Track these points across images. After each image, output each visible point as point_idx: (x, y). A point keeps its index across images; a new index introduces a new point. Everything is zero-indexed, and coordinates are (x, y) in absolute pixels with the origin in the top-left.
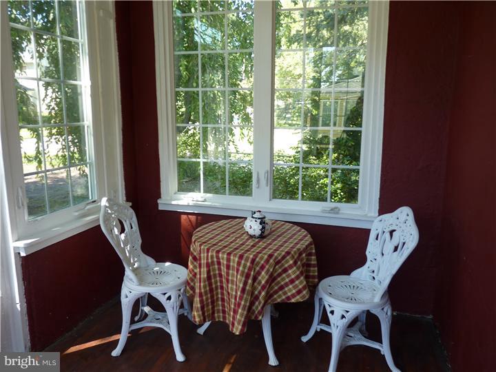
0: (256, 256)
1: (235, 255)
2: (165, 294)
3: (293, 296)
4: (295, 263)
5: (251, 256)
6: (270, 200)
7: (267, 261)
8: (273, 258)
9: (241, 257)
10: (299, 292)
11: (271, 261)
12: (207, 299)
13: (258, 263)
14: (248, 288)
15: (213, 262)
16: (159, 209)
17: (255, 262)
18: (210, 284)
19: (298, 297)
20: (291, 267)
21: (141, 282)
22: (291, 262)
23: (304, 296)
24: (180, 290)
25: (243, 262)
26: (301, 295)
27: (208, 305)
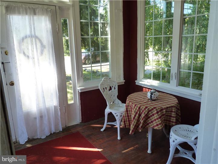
0: (141, 106)
1: (134, 104)
2: (116, 114)
3: (155, 126)
4: (157, 113)
5: (139, 106)
6: (177, 86)
7: (145, 109)
8: (148, 108)
9: (135, 105)
10: (157, 125)
11: (147, 109)
12: (126, 119)
13: (142, 109)
14: (136, 118)
15: (128, 105)
16: (136, 84)
17: (140, 109)
18: (128, 114)
19: (157, 127)
20: (155, 114)
21: (110, 108)
22: (155, 112)
23: (159, 128)
24: (122, 114)
25: (136, 107)
26: (158, 127)
27: (127, 121)
